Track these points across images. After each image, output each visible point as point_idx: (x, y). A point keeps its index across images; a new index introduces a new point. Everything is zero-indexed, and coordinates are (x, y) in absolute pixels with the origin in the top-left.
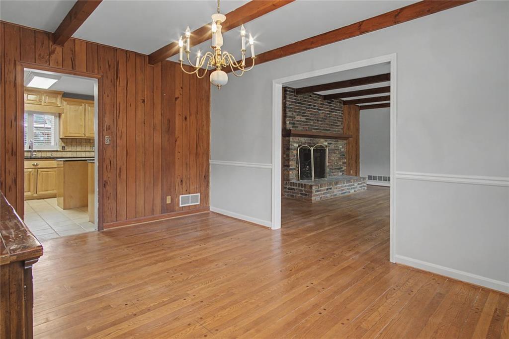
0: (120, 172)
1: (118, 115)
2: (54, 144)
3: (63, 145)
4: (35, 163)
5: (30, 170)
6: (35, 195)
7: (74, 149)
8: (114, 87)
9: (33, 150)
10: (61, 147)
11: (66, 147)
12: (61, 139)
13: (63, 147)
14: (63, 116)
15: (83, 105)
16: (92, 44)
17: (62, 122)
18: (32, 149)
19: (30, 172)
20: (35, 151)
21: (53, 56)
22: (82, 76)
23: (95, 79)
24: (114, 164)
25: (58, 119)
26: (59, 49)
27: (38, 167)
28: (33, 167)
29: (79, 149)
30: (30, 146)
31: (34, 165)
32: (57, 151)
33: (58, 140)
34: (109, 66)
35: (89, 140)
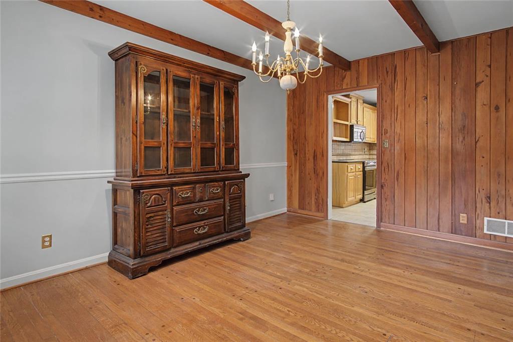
0: (398, 175)
1: (395, 119)
8: (392, 92)
16: (372, 58)
21: (345, 80)
22: (363, 89)
23: (374, 89)
24: (391, 167)
26: (348, 73)
34: (387, 72)
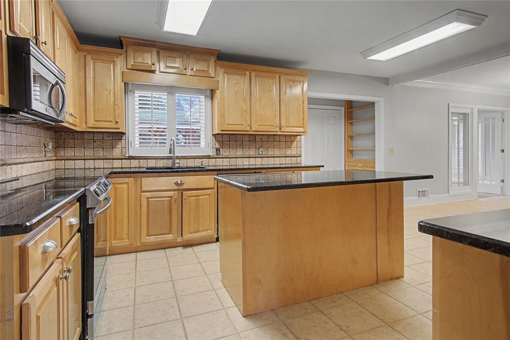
2: (206, 145)
3: (217, 146)
4: (178, 179)
5: (171, 193)
6: (179, 240)
7: (232, 153)
9: (176, 155)
10: (215, 150)
11: (221, 149)
12: (215, 135)
13: (218, 150)
14: (218, 94)
15: (248, 73)
17: (216, 106)
18: (174, 154)
19: (171, 197)
20: (178, 158)
25: (209, 102)
27: (184, 187)
28: (176, 187)
29: (239, 152)
30: (170, 149)
31: (177, 184)
32: (209, 157)
33: (210, 137)
35: (253, 137)
